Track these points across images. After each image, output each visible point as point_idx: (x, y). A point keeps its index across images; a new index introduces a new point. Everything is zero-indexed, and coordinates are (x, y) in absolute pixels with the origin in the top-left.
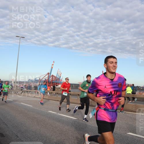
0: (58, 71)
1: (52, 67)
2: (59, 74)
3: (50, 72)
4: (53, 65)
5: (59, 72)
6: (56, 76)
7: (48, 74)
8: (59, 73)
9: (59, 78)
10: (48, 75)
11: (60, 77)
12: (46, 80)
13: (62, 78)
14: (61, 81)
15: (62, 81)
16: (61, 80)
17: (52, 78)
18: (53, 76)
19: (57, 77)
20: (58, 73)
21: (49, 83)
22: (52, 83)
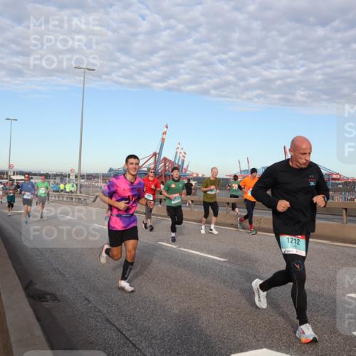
0: (178, 148)
1: (163, 140)
2: (181, 155)
3: (158, 152)
4: (165, 133)
5: (179, 151)
6: (173, 160)
7: (155, 154)
8: (181, 153)
9: (180, 163)
10: (153, 158)
11: (183, 161)
12: (149, 169)
13: (188, 165)
14: (185, 172)
15: (188, 172)
16: (186, 170)
17: (165, 164)
18: (165, 159)
19: (177, 162)
20: (177, 153)
21: (157, 177)
22: (165, 176)
